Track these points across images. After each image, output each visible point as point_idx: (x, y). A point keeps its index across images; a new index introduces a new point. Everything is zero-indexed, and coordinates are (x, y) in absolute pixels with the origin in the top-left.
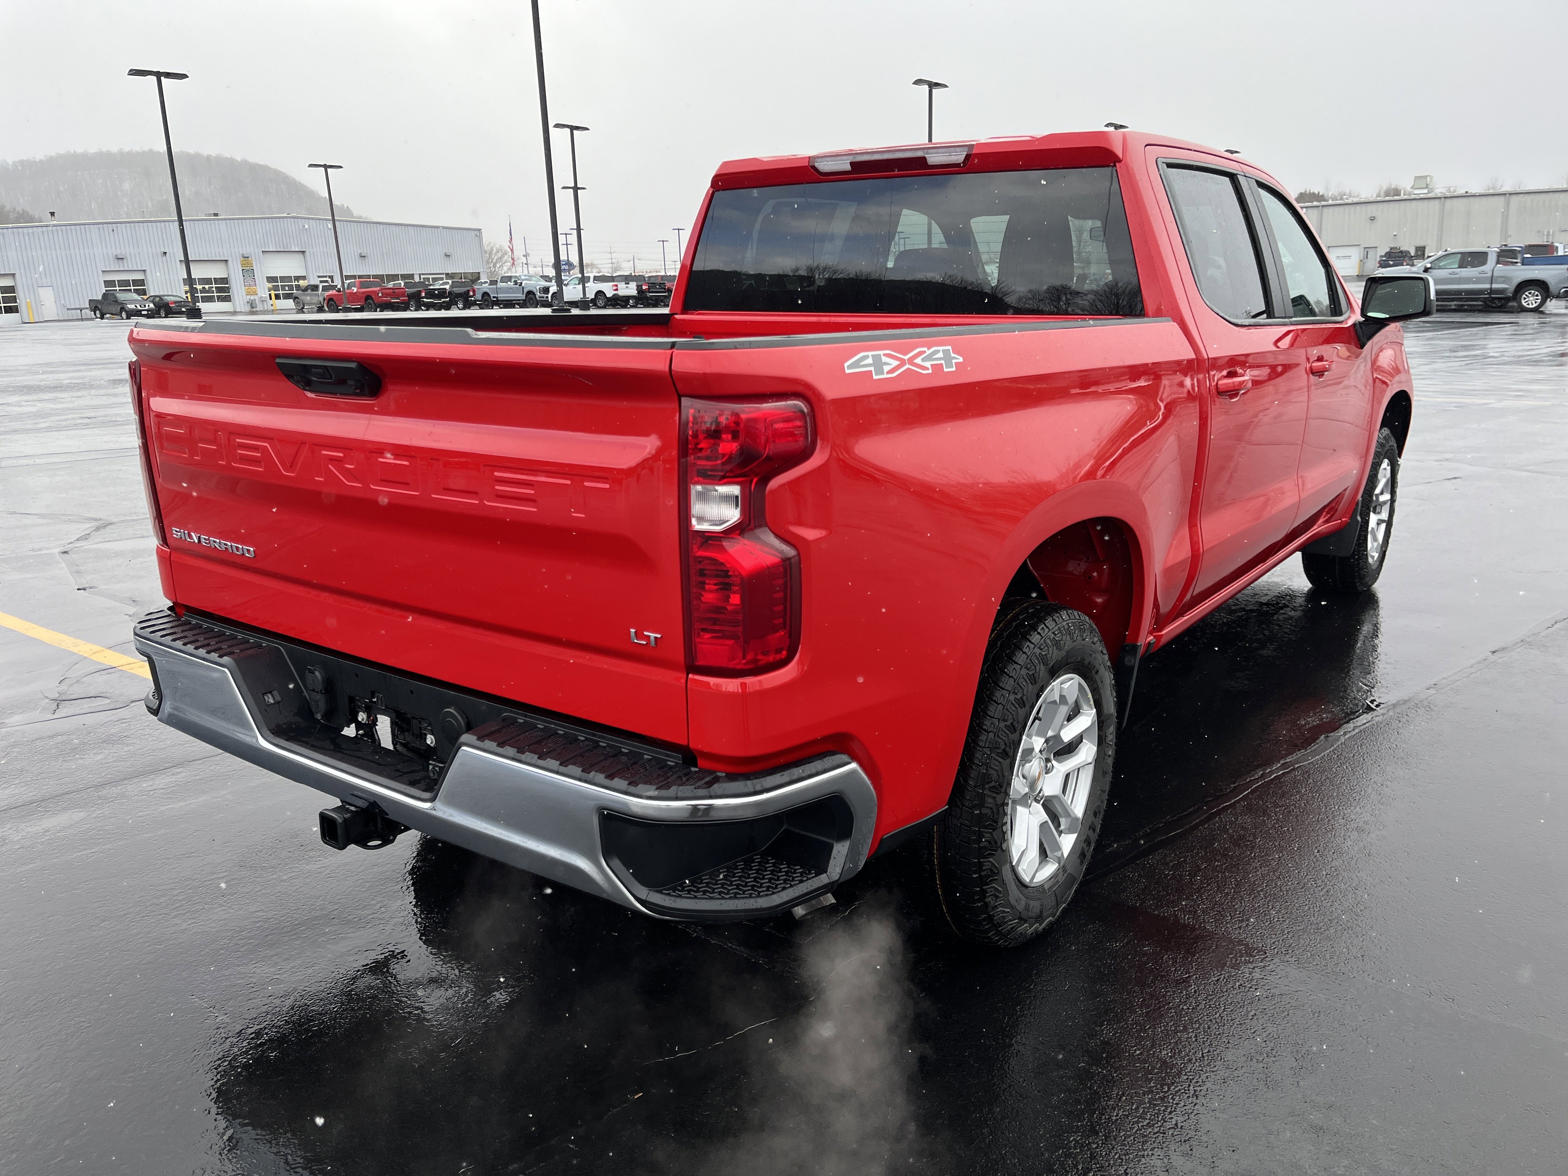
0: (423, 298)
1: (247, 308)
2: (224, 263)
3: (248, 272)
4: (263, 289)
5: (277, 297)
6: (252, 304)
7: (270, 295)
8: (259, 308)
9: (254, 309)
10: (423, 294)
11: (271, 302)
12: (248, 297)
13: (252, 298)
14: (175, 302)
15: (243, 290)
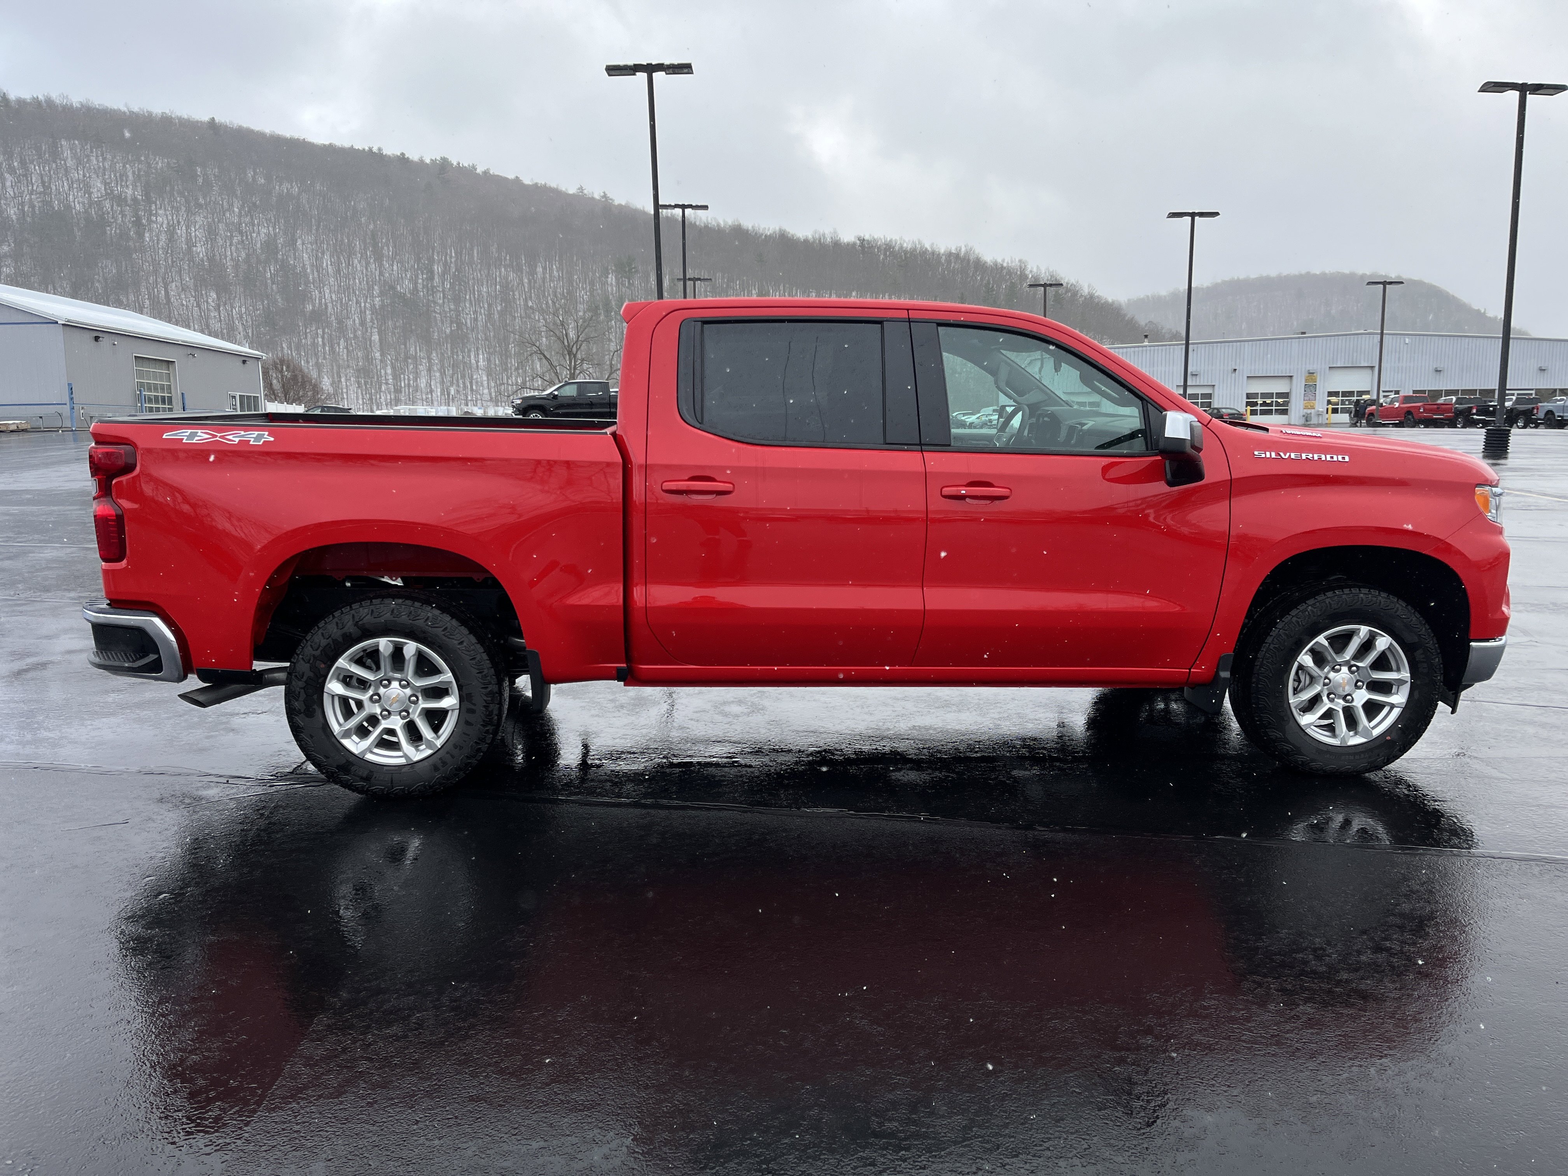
0: (1474, 414)
1: (1302, 421)
2: (1289, 378)
3: (1310, 387)
4: (1321, 405)
5: (1335, 411)
6: (1307, 418)
7: (1327, 409)
8: (1314, 421)
9: (1309, 423)
10: (1474, 411)
11: (1327, 416)
12: (1305, 411)
13: (1309, 411)
14: (1229, 414)
15: (1301, 403)
